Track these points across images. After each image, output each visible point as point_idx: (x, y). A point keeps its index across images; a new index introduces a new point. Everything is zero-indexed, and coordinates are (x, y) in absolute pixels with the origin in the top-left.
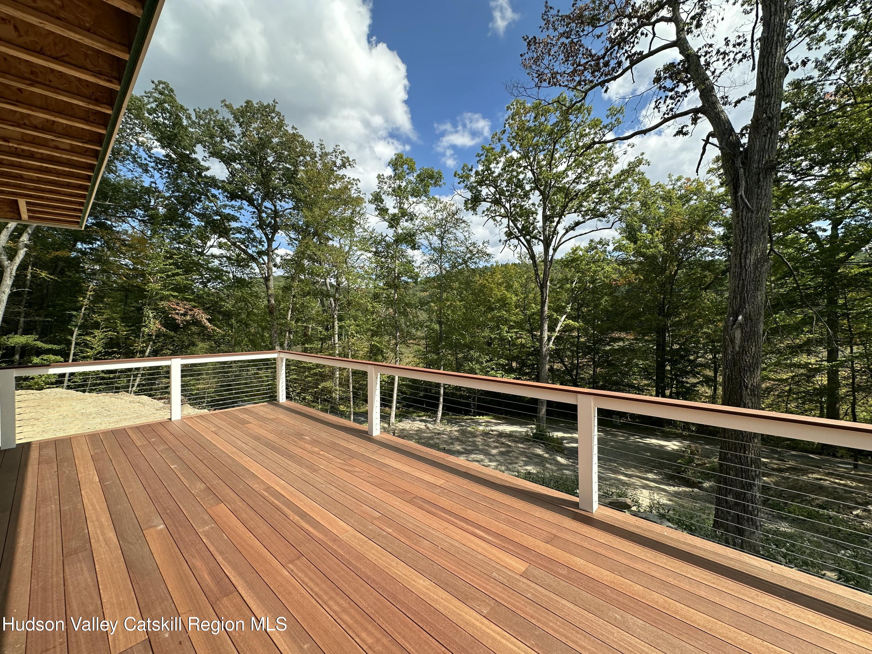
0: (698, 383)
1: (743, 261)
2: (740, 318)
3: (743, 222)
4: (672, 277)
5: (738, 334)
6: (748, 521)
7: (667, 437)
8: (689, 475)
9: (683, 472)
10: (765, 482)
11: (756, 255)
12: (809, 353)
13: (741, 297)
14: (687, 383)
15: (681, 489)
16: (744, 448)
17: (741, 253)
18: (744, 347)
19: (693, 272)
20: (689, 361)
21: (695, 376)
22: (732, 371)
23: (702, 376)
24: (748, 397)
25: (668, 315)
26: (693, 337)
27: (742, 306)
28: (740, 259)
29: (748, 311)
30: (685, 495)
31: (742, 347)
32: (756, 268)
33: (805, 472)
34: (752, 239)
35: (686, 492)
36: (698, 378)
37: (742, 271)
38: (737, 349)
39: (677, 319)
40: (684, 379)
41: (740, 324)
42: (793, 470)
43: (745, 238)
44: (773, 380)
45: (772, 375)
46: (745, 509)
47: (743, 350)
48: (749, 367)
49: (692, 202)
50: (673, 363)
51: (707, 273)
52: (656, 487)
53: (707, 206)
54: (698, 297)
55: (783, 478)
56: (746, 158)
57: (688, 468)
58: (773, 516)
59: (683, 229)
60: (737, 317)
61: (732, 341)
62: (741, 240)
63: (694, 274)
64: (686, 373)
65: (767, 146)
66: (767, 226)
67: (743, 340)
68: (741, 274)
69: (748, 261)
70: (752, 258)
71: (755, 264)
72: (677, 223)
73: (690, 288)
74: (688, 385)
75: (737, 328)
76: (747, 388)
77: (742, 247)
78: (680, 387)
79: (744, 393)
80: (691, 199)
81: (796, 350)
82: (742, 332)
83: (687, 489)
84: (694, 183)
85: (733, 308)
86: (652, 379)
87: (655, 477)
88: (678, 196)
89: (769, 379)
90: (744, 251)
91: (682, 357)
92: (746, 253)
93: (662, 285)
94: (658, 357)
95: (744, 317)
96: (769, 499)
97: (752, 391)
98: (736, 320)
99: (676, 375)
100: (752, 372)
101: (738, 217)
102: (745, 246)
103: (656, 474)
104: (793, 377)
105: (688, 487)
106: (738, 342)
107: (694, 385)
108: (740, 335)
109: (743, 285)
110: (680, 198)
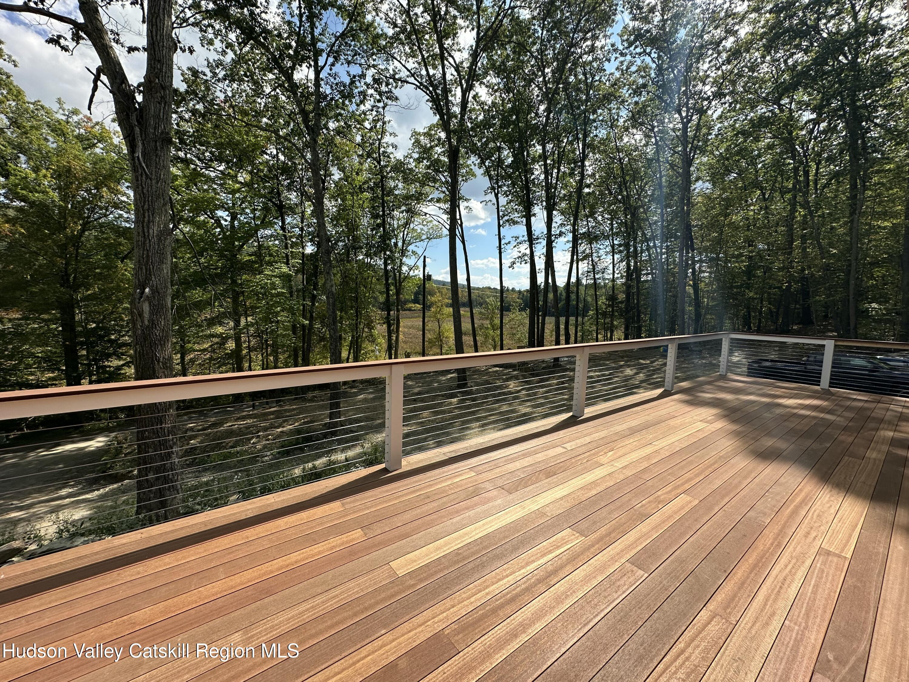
0: (123, 365)
1: (146, 230)
2: (147, 290)
3: (143, 188)
4: (76, 241)
5: (146, 307)
6: (169, 490)
7: (89, 435)
8: (118, 469)
9: (109, 468)
10: (192, 444)
11: (159, 226)
12: (221, 324)
13: (146, 269)
14: (110, 367)
15: (107, 489)
16: (160, 421)
17: (144, 221)
18: (153, 320)
19: (105, 236)
20: (111, 341)
21: (119, 358)
22: (142, 347)
23: (128, 356)
24: (161, 371)
25: (76, 288)
26: (112, 313)
27: (148, 278)
28: (143, 227)
29: (155, 283)
30: (113, 493)
31: (151, 321)
32: (160, 240)
33: (221, 424)
34: (154, 209)
35: (114, 489)
36: (125, 359)
37: (145, 241)
38: (146, 323)
39: (89, 292)
40: (106, 363)
41: (147, 297)
42: (214, 425)
43: (146, 206)
44: (197, 351)
45: (196, 347)
46: (166, 480)
47: (153, 324)
48: (160, 341)
49: (98, 150)
50: (90, 346)
51: (122, 240)
52: (73, 502)
53: (116, 162)
54: (112, 267)
55: (207, 435)
56: (142, 117)
57: (115, 462)
58: (199, 471)
59: (85, 179)
60: (144, 289)
61: (141, 315)
62: (143, 207)
63: (106, 239)
64: (108, 356)
65: (161, 114)
66: (167, 199)
67: (151, 313)
68: (144, 243)
69: (151, 231)
70: (155, 229)
71: (158, 235)
72: (75, 169)
73: (105, 256)
74: (112, 369)
75: (144, 301)
76: (159, 362)
77: (144, 215)
78: (102, 373)
79: (157, 367)
80: (94, 145)
81: (211, 322)
82: (150, 305)
83: (115, 486)
84: (97, 127)
85: (139, 280)
86: (59, 370)
87: (70, 490)
88: (75, 133)
89: (195, 351)
90: (146, 220)
91: (101, 337)
92: (149, 222)
93: (63, 247)
94: (65, 340)
95: (151, 290)
96: (195, 459)
97: (164, 364)
98: (143, 292)
99: (94, 360)
100: (163, 345)
101: (137, 180)
102: (146, 215)
103: (72, 486)
104: (211, 346)
105: (116, 483)
106: (146, 315)
107: (119, 368)
108: (148, 309)
109: (148, 256)
110: (79, 137)
